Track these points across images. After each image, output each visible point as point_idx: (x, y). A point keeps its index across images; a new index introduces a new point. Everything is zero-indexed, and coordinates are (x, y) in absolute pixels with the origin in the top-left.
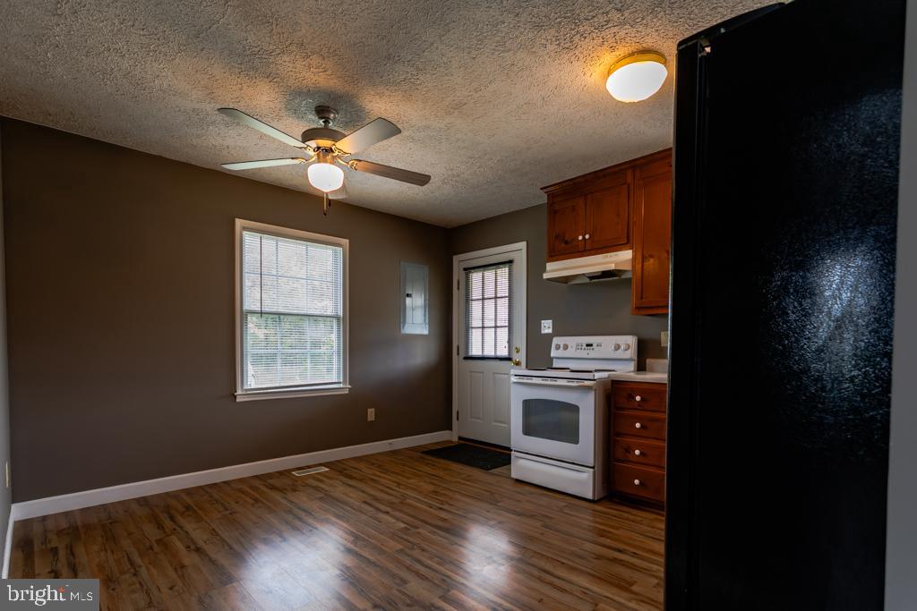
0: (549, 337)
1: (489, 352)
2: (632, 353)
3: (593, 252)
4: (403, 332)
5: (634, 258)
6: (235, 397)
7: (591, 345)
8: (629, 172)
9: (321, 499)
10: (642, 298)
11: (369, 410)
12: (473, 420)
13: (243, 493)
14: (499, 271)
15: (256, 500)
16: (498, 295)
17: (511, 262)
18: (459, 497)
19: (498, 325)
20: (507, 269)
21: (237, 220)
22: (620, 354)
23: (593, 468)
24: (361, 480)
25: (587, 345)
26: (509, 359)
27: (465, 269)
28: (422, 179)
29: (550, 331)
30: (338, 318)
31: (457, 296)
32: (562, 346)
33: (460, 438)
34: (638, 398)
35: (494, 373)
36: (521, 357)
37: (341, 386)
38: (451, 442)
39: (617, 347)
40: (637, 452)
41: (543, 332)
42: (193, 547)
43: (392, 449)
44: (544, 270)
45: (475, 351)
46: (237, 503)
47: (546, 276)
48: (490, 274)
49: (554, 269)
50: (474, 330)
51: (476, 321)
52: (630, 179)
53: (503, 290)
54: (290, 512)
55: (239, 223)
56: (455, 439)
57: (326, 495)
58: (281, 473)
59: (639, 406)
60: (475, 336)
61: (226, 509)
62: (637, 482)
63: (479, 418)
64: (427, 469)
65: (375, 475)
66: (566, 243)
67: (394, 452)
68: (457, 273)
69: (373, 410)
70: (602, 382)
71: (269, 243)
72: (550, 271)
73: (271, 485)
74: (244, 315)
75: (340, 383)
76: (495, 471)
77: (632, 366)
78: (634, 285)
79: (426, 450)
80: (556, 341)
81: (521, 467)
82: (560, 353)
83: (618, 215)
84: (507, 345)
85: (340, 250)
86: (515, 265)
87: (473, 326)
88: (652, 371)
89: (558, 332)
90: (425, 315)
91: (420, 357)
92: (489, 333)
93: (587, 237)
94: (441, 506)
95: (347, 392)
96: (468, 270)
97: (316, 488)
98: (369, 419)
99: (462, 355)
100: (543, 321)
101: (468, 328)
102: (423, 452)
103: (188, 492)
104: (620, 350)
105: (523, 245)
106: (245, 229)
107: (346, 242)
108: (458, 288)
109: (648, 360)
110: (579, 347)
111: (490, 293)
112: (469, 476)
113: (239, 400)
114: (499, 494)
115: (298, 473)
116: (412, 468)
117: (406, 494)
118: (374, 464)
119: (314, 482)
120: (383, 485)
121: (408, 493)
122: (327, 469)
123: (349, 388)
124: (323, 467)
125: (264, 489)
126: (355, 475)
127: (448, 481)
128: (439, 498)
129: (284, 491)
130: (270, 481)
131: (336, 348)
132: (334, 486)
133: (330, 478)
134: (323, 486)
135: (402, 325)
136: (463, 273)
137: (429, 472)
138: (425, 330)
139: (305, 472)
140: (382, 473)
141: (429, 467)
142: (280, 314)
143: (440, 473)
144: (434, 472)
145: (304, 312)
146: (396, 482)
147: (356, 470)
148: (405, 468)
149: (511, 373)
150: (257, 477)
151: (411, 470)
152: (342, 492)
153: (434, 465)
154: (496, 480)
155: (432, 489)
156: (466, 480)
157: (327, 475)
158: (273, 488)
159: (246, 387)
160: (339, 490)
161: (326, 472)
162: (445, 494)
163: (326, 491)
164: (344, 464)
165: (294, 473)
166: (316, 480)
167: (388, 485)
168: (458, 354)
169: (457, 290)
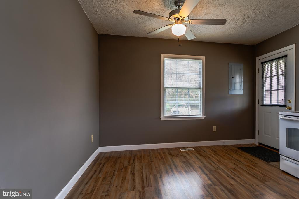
1: (274, 102)
4: (230, 93)
6: (161, 118)
9: (184, 162)
11: (214, 127)
12: (266, 135)
13: (160, 154)
14: (280, 62)
15: (162, 158)
16: (279, 74)
17: (286, 56)
18: (245, 174)
19: (279, 89)
20: (284, 60)
21: (162, 54)
24: (204, 157)
26: (285, 106)
27: (262, 63)
28: (222, 22)
30: (200, 88)
31: (258, 76)
33: (259, 143)
36: (292, 105)
37: (201, 116)
38: (254, 144)
42: (132, 172)
43: (224, 144)
45: (267, 102)
46: (155, 158)
48: (275, 64)
50: (266, 92)
51: (267, 87)
53: (282, 71)
54: (170, 165)
56: (257, 144)
57: (187, 161)
58: (176, 148)
60: (267, 95)
61: (151, 160)
63: (269, 135)
64: (236, 157)
65: (211, 155)
67: (225, 146)
68: (258, 65)
69: (215, 127)
71: (174, 62)
73: (170, 153)
74: (164, 89)
75: (201, 115)
76: (271, 163)
79: (240, 147)
84: (284, 99)
85: (201, 61)
86: (288, 57)
87: (266, 90)
90: (241, 86)
92: (274, 93)
94: (233, 177)
95: (204, 119)
96: (263, 63)
97: (185, 157)
98: (213, 131)
99: (260, 104)
101: (263, 91)
102: (239, 148)
103: (144, 151)
105: (293, 46)
106: (165, 57)
107: (203, 57)
108: (259, 73)
111: (274, 73)
112: (256, 164)
113: (162, 120)
114: (269, 177)
115: (182, 150)
116: (229, 155)
117: (220, 167)
118: (213, 150)
119: (185, 154)
120: (212, 161)
121: (221, 167)
122: (193, 150)
123: (205, 117)
124: (192, 149)
125: (167, 154)
126: (203, 154)
127: (244, 164)
128: (235, 172)
129: (173, 156)
130: (171, 151)
131: (199, 101)
132: (192, 157)
133: (192, 154)
134: (188, 156)
135: (229, 90)
136: (261, 65)
137: (236, 158)
138: (241, 93)
139: (185, 150)
140: (214, 155)
141: (238, 156)
142: (177, 88)
143: (242, 160)
144: (238, 158)
145: (187, 87)
146: (218, 160)
147: (204, 152)
148: (226, 154)
149: (280, 114)
150: (168, 149)
151: (228, 155)
152: (193, 161)
153: (240, 155)
154: (271, 169)
155: (234, 167)
156: (252, 165)
157: (192, 152)
158: (170, 154)
159: (164, 115)
160: (193, 159)
161: (192, 151)
162: (239, 171)
163: (188, 159)
164: (201, 148)
165: (180, 149)
166: (187, 154)
167: (214, 161)
168: (258, 104)
169: (258, 74)
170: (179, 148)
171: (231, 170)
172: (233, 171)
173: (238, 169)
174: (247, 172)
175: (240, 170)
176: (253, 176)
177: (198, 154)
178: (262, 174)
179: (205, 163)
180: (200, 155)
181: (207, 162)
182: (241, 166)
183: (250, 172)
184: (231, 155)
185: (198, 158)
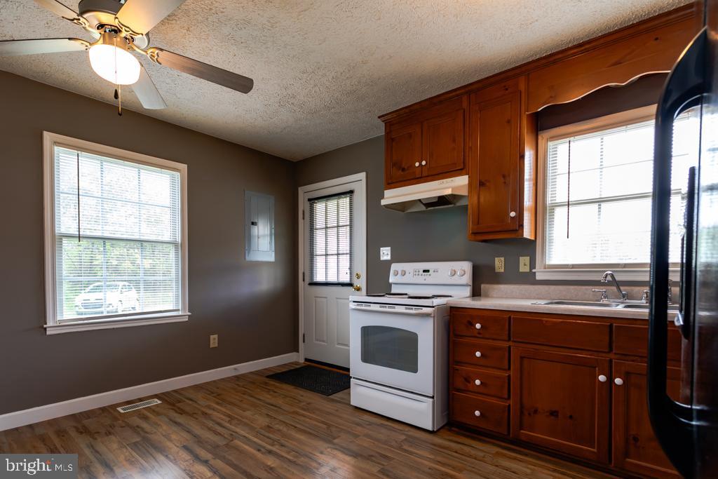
0: (387, 264)
1: (332, 278)
2: (467, 279)
3: (429, 178)
4: (248, 258)
5: (470, 184)
6: (45, 329)
7: (428, 271)
8: (465, 99)
10: (478, 223)
11: (212, 337)
12: (318, 342)
13: (43, 440)
14: (341, 201)
16: (340, 224)
17: (351, 192)
18: (293, 433)
19: (340, 252)
20: (348, 199)
21: (45, 133)
22: (456, 280)
23: (433, 397)
24: (192, 415)
25: (424, 271)
26: (350, 285)
27: (309, 200)
29: (389, 258)
30: (174, 243)
31: (301, 223)
32: (400, 272)
33: (306, 360)
34: (478, 326)
35: (337, 298)
36: (362, 283)
37: (180, 313)
38: (296, 363)
39: (454, 273)
40: (478, 382)
41: (382, 259)
43: (237, 374)
44: (383, 197)
45: (320, 277)
47: (383, 202)
48: (332, 204)
49: (393, 196)
50: (318, 258)
51: (320, 247)
52: (465, 105)
53: (345, 220)
55: (48, 137)
56: (302, 361)
58: (103, 409)
59: (479, 333)
60: (319, 263)
62: (477, 413)
63: (323, 341)
64: (267, 397)
65: (209, 407)
66: (403, 170)
67: (238, 378)
68: (303, 205)
69: (216, 336)
70: (440, 308)
71: (90, 162)
72: (387, 198)
73: (83, 427)
74: (58, 239)
75: (178, 310)
76: (334, 396)
77: (467, 291)
78: (470, 211)
79: (271, 373)
80: (394, 267)
81: (360, 395)
82: (398, 279)
83: (454, 141)
84: (348, 272)
85: (177, 175)
86: (355, 195)
87: (318, 253)
88: (487, 296)
89: (396, 258)
90: (270, 243)
91: (266, 282)
92: (332, 260)
93: (424, 163)
94: (271, 448)
95: (186, 320)
96: (312, 201)
97: (136, 429)
98: (212, 346)
99: (307, 280)
100: (381, 249)
101: (312, 256)
102: (267, 377)
104: (456, 276)
105: (362, 176)
106: (56, 143)
107: (184, 167)
108: (304, 218)
109: (482, 286)
110: (416, 272)
111: (332, 222)
112: (309, 404)
113: (50, 332)
114: (336, 427)
115: (123, 409)
116: (252, 396)
117: (236, 432)
118: (213, 393)
119: (136, 421)
120: (213, 421)
121: (238, 430)
122: (159, 402)
123: (189, 316)
124: (156, 400)
125: (73, 433)
126: (187, 409)
127: (285, 411)
128: (271, 436)
129: (96, 436)
130: (86, 422)
131: (173, 275)
132: (159, 425)
133: (158, 414)
134: (145, 425)
135: (247, 252)
136: (308, 204)
137: (268, 401)
138: (271, 257)
139: (134, 407)
140: (218, 404)
141: (270, 395)
142: (104, 239)
143: (280, 402)
144: (272, 401)
145: (136, 237)
146: (229, 416)
147: (190, 402)
148: (246, 397)
149: (350, 300)
150: (73, 417)
151: (250, 398)
152: (164, 433)
153: (275, 392)
154: (336, 409)
155: (267, 424)
156: (304, 410)
157: (157, 409)
158: (84, 431)
159: (59, 318)
160: (163, 431)
161: (157, 406)
162: (279, 430)
163: (146, 432)
164: (181, 394)
165: (120, 409)
166: (141, 418)
167: (219, 420)
168: (304, 280)
169: (302, 221)
170: (114, 407)
171: (263, 432)
172: (267, 434)
173: (277, 426)
174: (296, 427)
175: (281, 428)
176: (311, 434)
177: (176, 412)
178: (326, 424)
179: (198, 431)
180: (182, 414)
181: (203, 429)
182: (281, 418)
183: (302, 425)
184: (257, 396)
185: (176, 423)
